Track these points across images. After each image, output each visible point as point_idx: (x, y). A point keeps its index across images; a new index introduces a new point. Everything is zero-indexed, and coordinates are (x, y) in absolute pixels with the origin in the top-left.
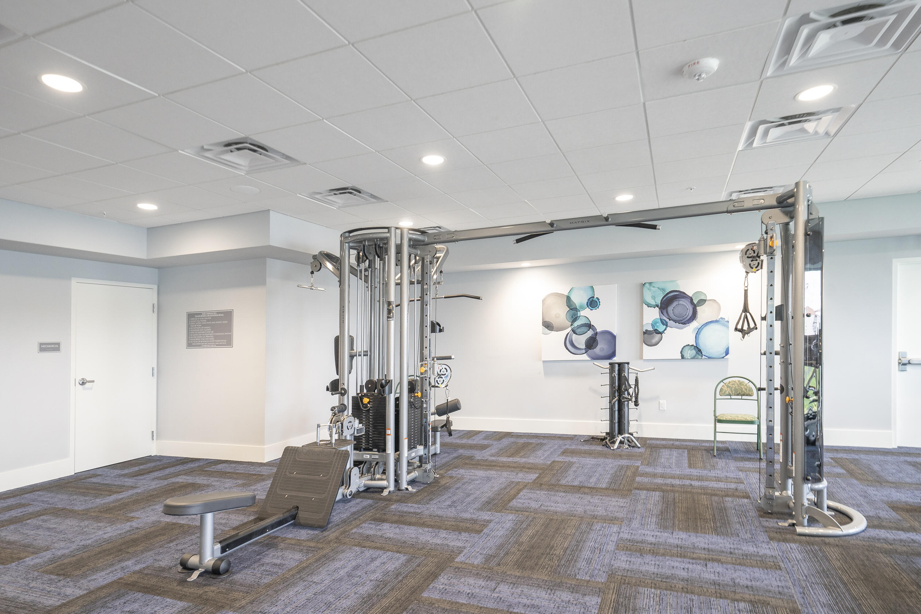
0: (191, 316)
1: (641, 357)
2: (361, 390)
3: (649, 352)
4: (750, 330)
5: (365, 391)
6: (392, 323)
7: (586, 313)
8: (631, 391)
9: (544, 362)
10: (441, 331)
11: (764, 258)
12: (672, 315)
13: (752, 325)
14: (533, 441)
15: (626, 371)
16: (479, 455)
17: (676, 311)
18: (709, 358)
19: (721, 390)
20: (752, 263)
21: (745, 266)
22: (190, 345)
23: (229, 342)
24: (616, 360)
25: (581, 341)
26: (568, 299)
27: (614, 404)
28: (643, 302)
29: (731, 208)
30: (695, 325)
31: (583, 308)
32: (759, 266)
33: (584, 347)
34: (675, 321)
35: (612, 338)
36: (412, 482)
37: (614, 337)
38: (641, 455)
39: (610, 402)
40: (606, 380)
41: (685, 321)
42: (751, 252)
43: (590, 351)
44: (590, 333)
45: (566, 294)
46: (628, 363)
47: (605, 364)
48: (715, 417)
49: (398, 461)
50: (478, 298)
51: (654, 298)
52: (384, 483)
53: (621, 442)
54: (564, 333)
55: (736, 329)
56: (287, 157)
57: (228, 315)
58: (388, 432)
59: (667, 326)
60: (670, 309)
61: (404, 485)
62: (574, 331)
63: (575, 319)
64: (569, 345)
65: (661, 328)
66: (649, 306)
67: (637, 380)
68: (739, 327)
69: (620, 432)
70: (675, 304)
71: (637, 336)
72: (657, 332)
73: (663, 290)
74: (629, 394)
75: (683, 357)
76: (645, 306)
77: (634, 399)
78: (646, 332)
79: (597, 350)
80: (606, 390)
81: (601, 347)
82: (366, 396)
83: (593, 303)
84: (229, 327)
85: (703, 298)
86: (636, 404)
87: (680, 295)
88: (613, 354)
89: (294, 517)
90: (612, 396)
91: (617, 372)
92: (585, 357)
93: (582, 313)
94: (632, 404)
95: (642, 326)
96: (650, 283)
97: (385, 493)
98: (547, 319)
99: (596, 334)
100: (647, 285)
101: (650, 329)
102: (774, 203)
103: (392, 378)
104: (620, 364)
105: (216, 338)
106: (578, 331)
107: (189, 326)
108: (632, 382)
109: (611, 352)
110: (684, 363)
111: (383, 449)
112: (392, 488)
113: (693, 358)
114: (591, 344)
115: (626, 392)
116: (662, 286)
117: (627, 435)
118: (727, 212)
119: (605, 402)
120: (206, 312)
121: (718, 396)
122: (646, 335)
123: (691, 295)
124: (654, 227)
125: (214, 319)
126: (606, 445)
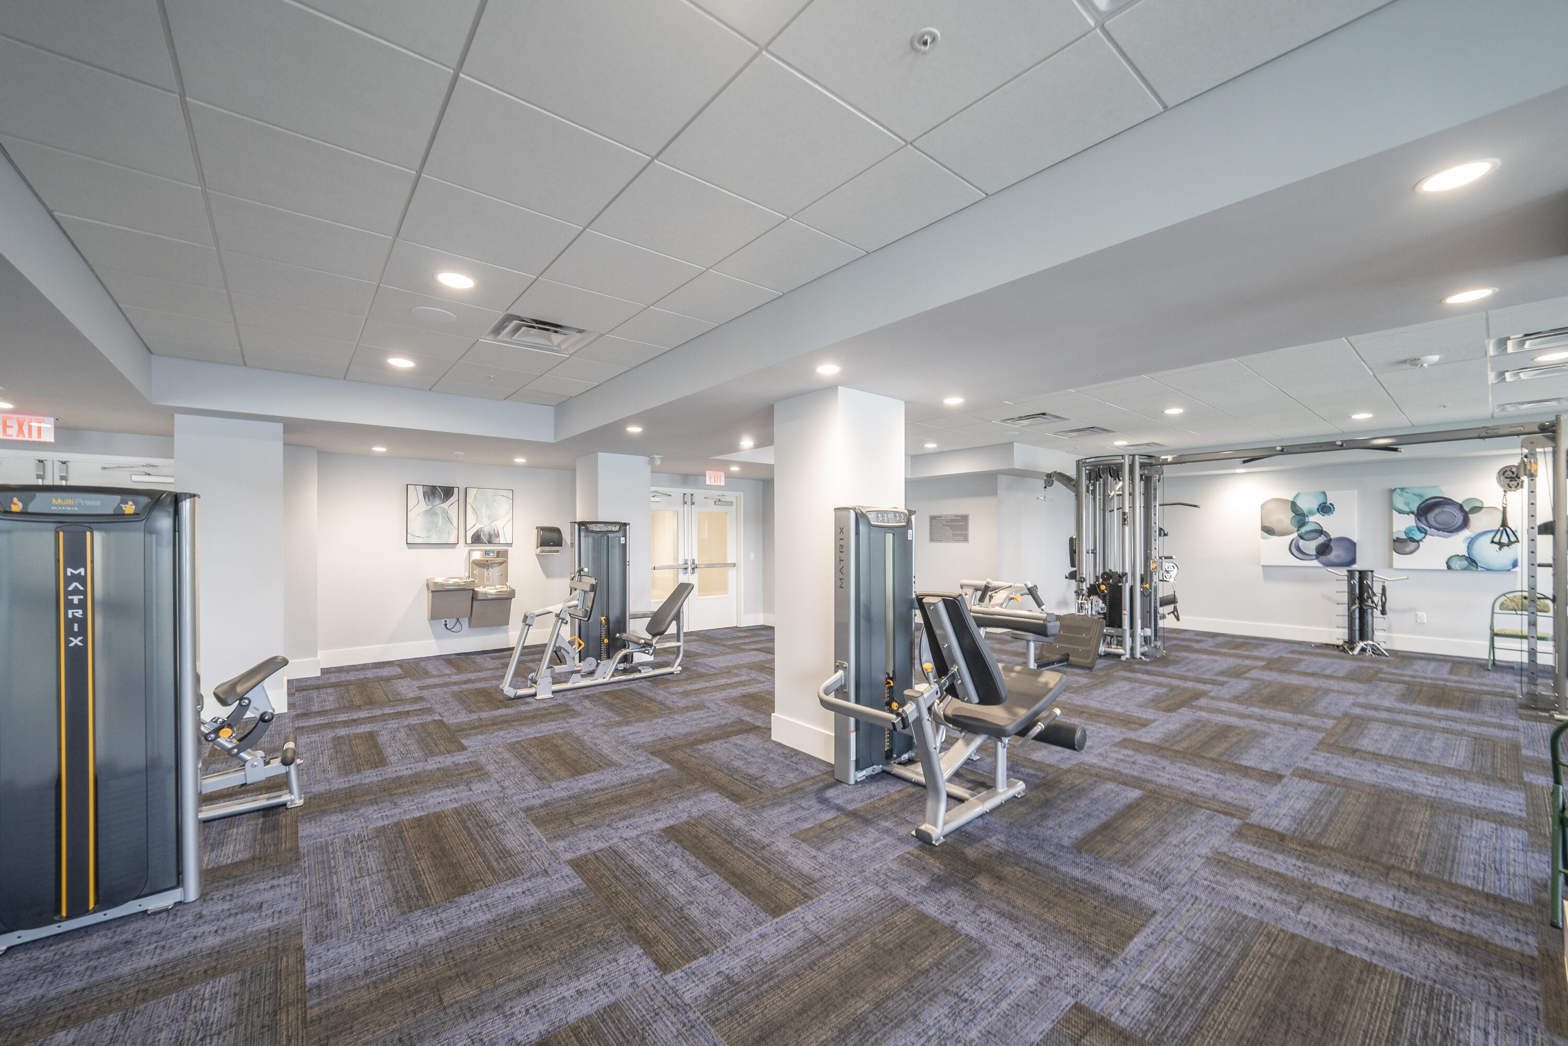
0: (933, 518)
1: (1390, 565)
2: (1097, 578)
3: (1399, 561)
4: (1510, 543)
5: (1101, 580)
6: (1127, 529)
7: (1316, 519)
8: (1376, 599)
9: (1263, 566)
10: (1165, 535)
11: (1525, 478)
12: (1433, 522)
13: (1513, 539)
14: (1253, 641)
15: (1370, 578)
16: (1196, 646)
17: (1439, 519)
18: (1488, 570)
19: (1502, 604)
20: (1511, 484)
21: (1502, 486)
22: (932, 540)
23: (966, 539)
24: (1355, 567)
25: (1311, 546)
26: (1294, 505)
27: (1354, 611)
28: (1392, 507)
29: (1484, 434)
30: (1466, 533)
31: (1311, 513)
32: (1520, 485)
33: (1314, 553)
34: (1438, 529)
35: (1350, 545)
36: (1143, 654)
37: (1353, 544)
38: (1388, 662)
39: (1349, 609)
40: (1344, 587)
41: (1450, 529)
42: (1509, 473)
43: (1322, 558)
44: (1322, 539)
45: (1291, 499)
46: (1372, 571)
47: (1343, 572)
48: (1492, 629)
49: (1132, 636)
50: (1196, 506)
51: (1407, 504)
52: (1121, 651)
53: (1363, 650)
54: (1289, 538)
55: (1493, 542)
56: (1058, 417)
57: (965, 518)
58: (1124, 612)
59: (1426, 534)
60: (1431, 516)
61: (1138, 655)
62: (1301, 537)
63: (1301, 524)
64: (1296, 550)
65: (1418, 536)
66: (1400, 512)
67: (1384, 589)
68: (1496, 540)
69: (1362, 637)
70: (1437, 511)
71: (1383, 544)
72: (1412, 540)
73: (1420, 496)
74: (1373, 602)
75: (1449, 568)
76: (1395, 513)
77: (1380, 608)
78: (1398, 540)
79: (1332, 557)
80: (1345, 598)
81: (1336, 554)
82: (1102, 584)
83: (1325, 509)
84: (966, 528)
85: (1478, 504)
86: (1383, 612)
87: (1443, 502)
88: (1353, 561)
89: (1067, 660)
90: (1351, 602)
91: (1357, 579)
92: (1315, 563)
93: (1311, 519)
94: (1377, 613)
95: (1391, 533)
96: (1402, 489)
97: (1123, 658)
98: (1267, 524)
99: (1330, 540)
100: (1398, 491)
101: (1403, 536)
102: (1537, 430)
103: (1127, 571)
104: (1361, 572)
105: (954, 535)
106: (1305, 537)
107: (931, 526)
108: (1377, 589)
109: (1349, 559)
110: (1451, 574)
111: (1120, 625)
112: (1128, 656)
113: (1465, 569)
114: (1323, 550)
115: (1370, 601)
116: (1419, 492)
117: (1370, 642)
118: (1479, 438)
119: (1344, 610)
120: (946, 516)
121: (1497, 609)
122: (1397, 544)
123: (1460, 502)
124: (1396, 450)
125: (952, 521)
126: (1344, 651)
